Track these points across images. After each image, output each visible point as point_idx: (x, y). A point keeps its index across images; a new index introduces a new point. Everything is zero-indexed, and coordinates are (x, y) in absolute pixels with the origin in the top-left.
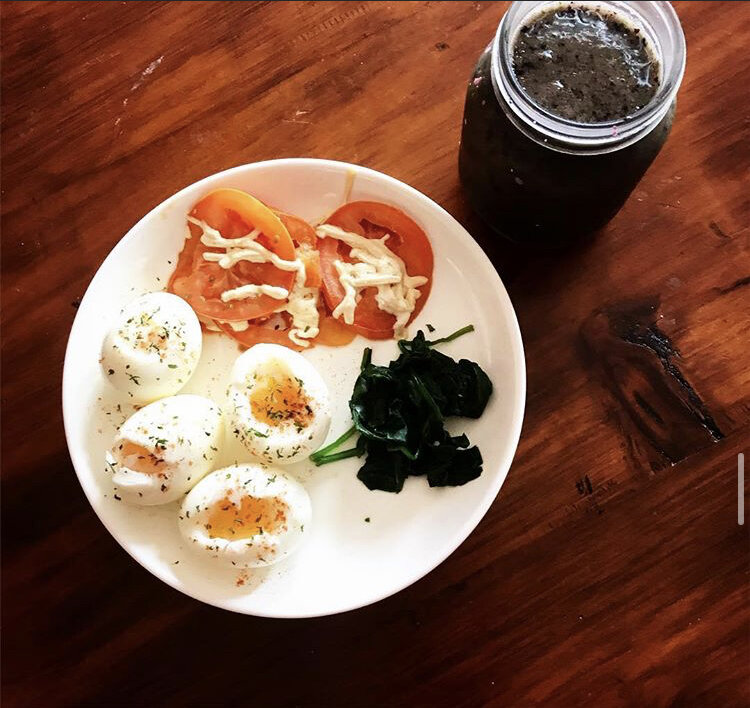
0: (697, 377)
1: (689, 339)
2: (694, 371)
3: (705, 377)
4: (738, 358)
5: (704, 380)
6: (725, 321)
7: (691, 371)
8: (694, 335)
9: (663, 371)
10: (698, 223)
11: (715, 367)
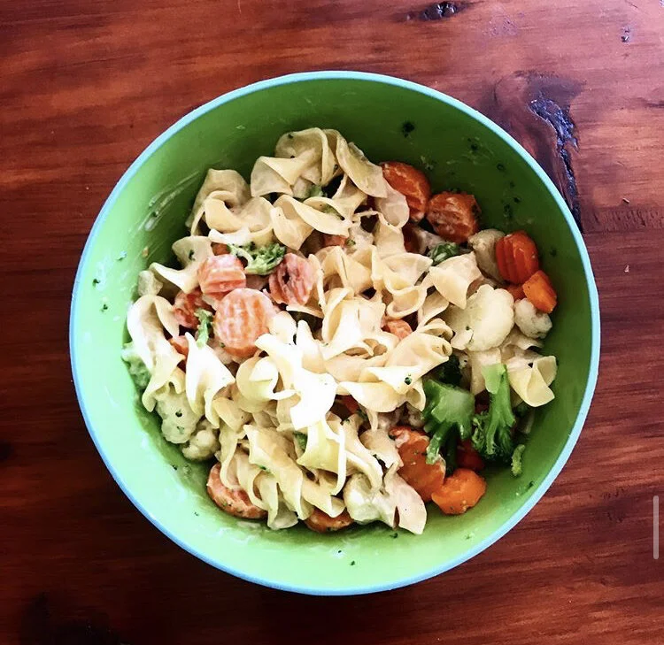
0: (584, 170)
1: (593, 134)
2: (585, 163)
3: (592, 173)
4: (632, 169)
5: (590, 175)
6: (637, 132)
7: (581, 162)
8: (600, 133)
9: (554, 151)
10: (655, 34)
11: (605, 168)
